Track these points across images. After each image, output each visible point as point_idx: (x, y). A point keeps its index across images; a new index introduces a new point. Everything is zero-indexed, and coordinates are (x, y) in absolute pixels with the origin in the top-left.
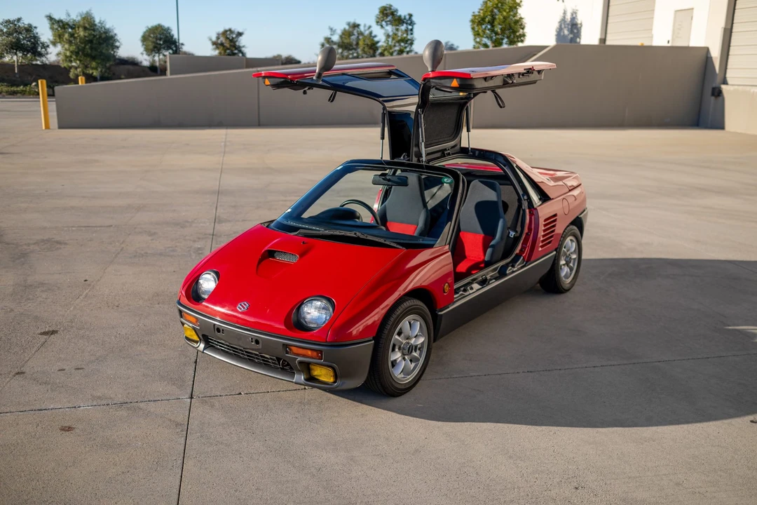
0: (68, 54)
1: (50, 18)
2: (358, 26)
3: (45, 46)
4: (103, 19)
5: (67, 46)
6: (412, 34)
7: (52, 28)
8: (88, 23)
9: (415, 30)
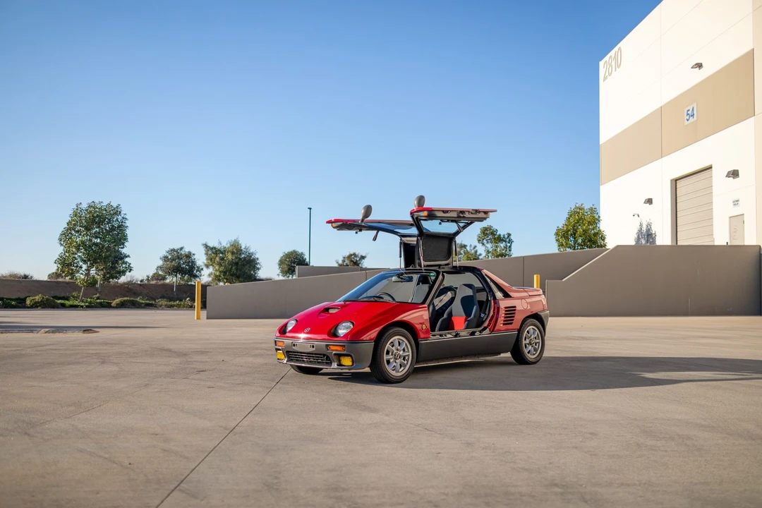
0: (218, 273)
1: (206, 246)
2: (465, 246)
3: (200, 270)
4: (248, 246)
5: (217, 267)
6: (510, 250)
7: (206, 254)
8: (236, 249)
9: (512, 247)
